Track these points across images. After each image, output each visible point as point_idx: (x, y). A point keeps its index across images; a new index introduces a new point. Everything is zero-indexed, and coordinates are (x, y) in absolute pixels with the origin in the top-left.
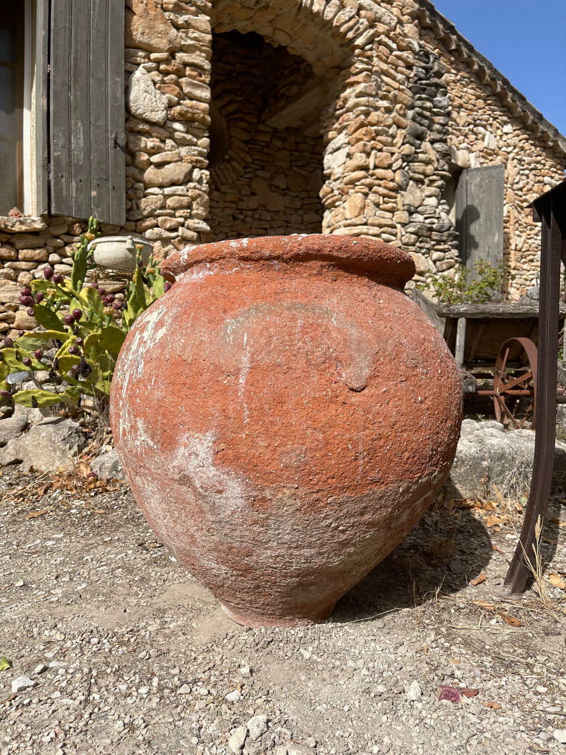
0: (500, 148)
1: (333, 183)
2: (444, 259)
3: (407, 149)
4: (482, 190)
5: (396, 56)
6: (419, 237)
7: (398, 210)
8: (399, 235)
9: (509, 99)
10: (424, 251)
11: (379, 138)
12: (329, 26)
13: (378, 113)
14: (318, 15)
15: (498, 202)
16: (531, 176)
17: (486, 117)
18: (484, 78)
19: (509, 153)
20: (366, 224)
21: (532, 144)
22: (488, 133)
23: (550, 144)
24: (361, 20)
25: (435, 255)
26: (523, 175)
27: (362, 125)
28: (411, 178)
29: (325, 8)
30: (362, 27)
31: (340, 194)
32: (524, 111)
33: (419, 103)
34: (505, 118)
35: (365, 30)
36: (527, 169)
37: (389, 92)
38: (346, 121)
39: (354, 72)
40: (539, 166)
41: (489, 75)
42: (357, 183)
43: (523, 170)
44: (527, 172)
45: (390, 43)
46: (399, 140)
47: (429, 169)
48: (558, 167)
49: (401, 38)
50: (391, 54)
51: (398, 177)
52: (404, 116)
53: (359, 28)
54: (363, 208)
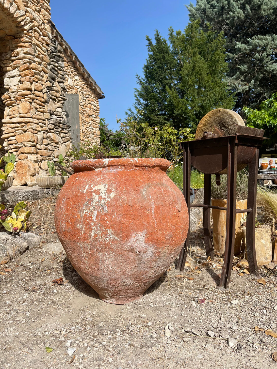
0: (74, 86)
1: (11, 94)
2: (65, 137)
3: (49, 84)
4: (70, 104)
5: (42, 38)
6: (55, 126)
7: (45, 112)
8: (47, 124)
9: (78, 65)
10: (57, 133)
11: (36, 76)
12: (12, 16)
13: (35, 64)
14: (7, 9)
15: (77, 111)
16: (87, 101)
17: (68, 71)
18: (67, 53)
19: (78, 89)
20: (32, 118)
21: (86, 87)
22: (69, 78)
23: (94, 88)
24: (27, 18)
25: (62, 135)
26: (83, 99)
27: (28, 68)
28: (51, 98)
29: (10, 7)
30: (28, 21)
31: (15, 100)
32: (84, 72)
33: (52, 63)
34: (76, 73)
35: (29, 23)
36: (85, 97)
37: (40, 55)
38: (18, 64)
39: (23, 41)
40: (90, 97)
41: (70, 52)
42: (26, 96)
43: (83, 97)
44: (85, 98)
45: (39, 31)
46: (45, 79)
47: (58, 95)
48: (96, 98)
49: (44, 30)
50: (40, 37)
51: (45, 96)
52: (46, 67)
53: (26, 21)
54: (29, 110)
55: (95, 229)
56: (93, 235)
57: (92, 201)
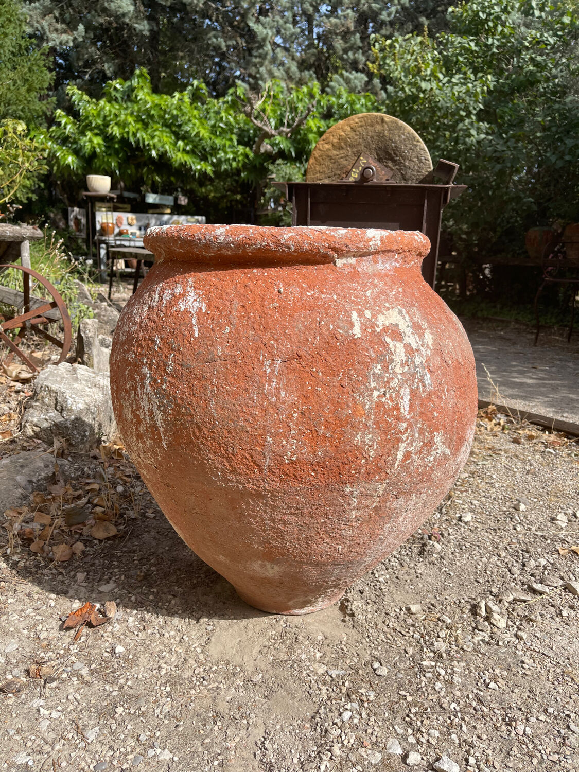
55: (408, 438)
56: (400, 456)
57: (392, 361)
